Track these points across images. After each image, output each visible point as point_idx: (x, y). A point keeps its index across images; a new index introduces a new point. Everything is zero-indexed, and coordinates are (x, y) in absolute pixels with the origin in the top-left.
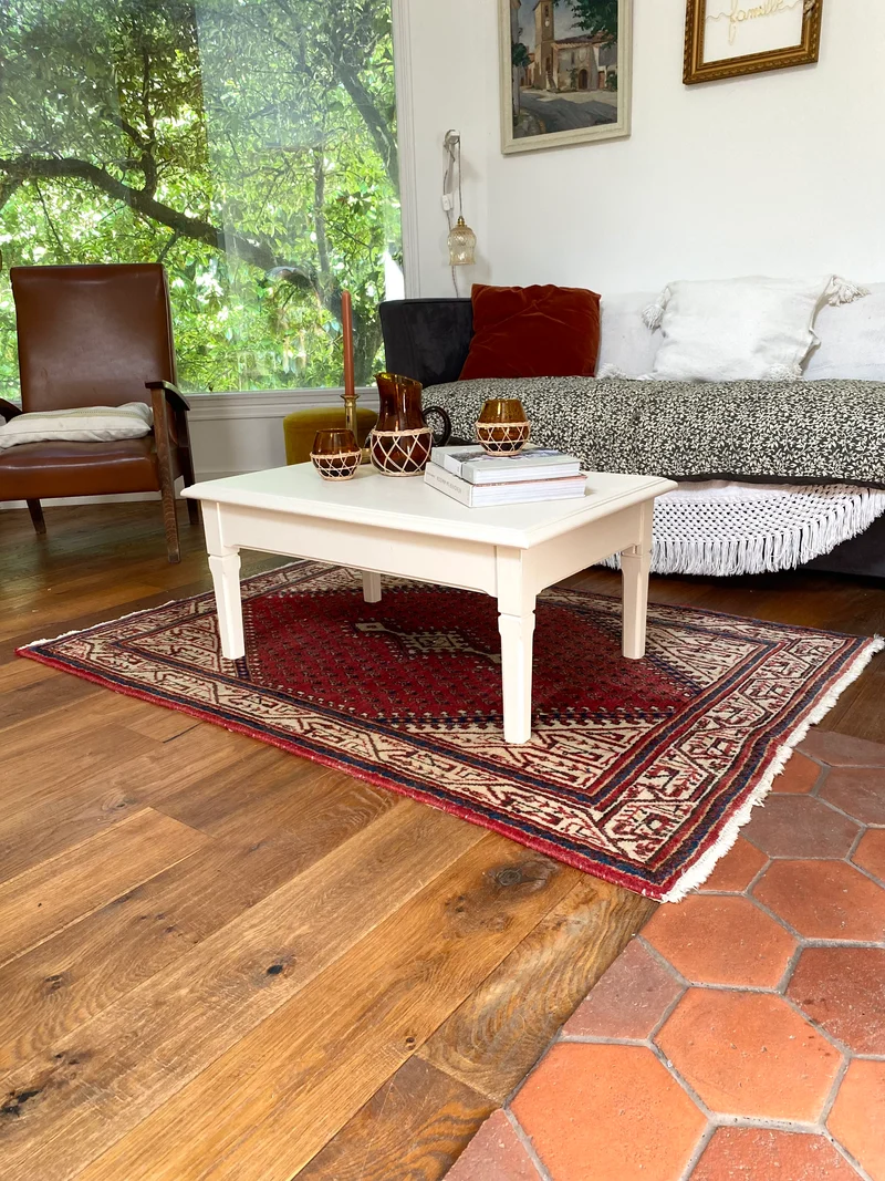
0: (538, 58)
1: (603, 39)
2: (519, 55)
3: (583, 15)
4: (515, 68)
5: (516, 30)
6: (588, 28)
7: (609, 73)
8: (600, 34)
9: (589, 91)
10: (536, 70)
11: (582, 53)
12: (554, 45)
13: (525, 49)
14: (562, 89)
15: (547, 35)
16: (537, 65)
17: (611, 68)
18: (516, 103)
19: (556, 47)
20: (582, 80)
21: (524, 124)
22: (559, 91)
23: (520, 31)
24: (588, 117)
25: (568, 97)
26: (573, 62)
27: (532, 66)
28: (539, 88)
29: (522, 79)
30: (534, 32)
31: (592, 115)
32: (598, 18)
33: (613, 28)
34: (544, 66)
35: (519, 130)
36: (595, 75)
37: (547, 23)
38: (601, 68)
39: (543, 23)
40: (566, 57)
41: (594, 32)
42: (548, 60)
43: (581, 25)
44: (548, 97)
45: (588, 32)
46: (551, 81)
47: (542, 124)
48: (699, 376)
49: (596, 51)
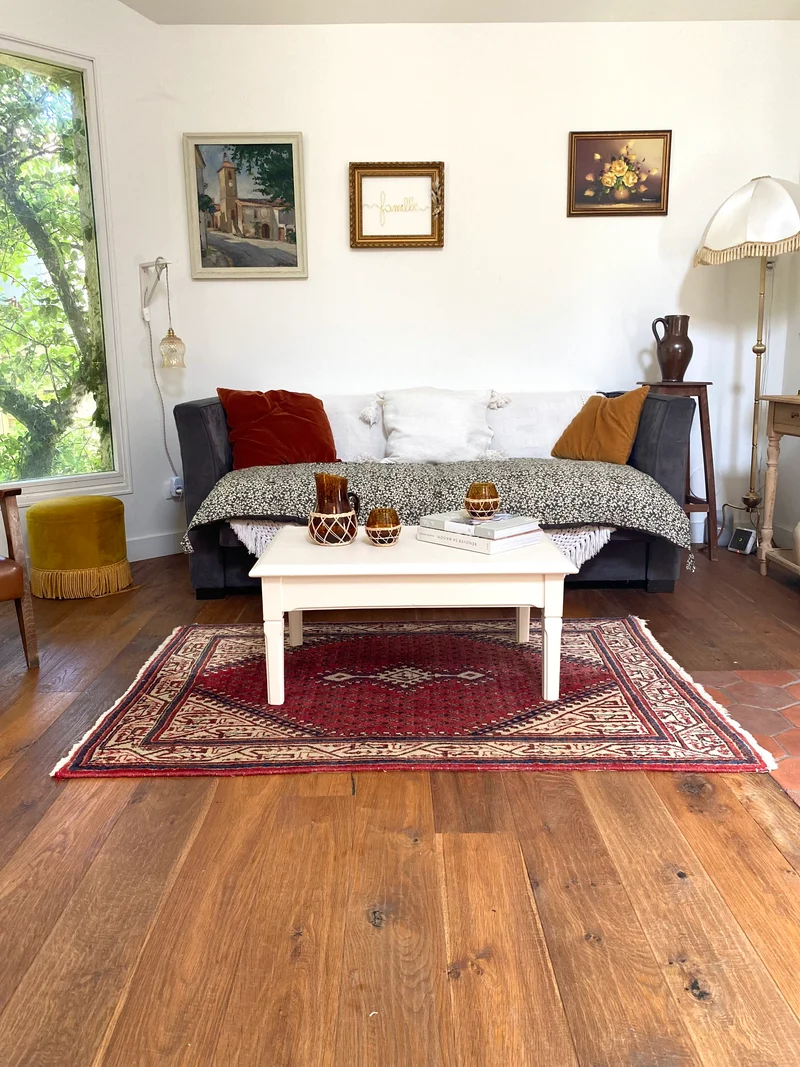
0: (223, 208)
1: (281, 205)
2: (205, 204)
3: (263, 184)
4: (202, 214)
5: (202, 184)
6: (268, 194)
7: (288, 230)
8: (278, 200)
9: (272, 240)
10: (222, 217)
11: (264, 211)
12: (237, 201)
13: (210, 200)
14: (247, 235)
15: (231, 194)
16: (223, 214)
17: (290, 226)
18: (204, 238)
19: (240, 203)
20: (265, 231)
21: (213, 257)
22: (245, 237)
23: (206, 186)
24: (272, 259)
25: (254, 242)
26: (256, 217)
27: (218, 214)
28: (225, 231)
29: (209, 223)
30: (218, 189)
31: (275, 259)
32: (276, 189)
33: (291, 199)
34: (230, 216)
35: (206, 262)
36: (276, 230)
37: (230, 184)
38: (282, 226)
39: (227, 183)
40: (249, 212)
41: (274, 198)
42: (233, 211)
43: (261, 191)
44: (234, 239)
45: (269, 197)
46: (237, 228)
47: (229, 259)
48: (432, 459)
49: (276, 213)
